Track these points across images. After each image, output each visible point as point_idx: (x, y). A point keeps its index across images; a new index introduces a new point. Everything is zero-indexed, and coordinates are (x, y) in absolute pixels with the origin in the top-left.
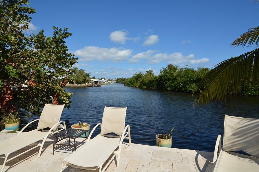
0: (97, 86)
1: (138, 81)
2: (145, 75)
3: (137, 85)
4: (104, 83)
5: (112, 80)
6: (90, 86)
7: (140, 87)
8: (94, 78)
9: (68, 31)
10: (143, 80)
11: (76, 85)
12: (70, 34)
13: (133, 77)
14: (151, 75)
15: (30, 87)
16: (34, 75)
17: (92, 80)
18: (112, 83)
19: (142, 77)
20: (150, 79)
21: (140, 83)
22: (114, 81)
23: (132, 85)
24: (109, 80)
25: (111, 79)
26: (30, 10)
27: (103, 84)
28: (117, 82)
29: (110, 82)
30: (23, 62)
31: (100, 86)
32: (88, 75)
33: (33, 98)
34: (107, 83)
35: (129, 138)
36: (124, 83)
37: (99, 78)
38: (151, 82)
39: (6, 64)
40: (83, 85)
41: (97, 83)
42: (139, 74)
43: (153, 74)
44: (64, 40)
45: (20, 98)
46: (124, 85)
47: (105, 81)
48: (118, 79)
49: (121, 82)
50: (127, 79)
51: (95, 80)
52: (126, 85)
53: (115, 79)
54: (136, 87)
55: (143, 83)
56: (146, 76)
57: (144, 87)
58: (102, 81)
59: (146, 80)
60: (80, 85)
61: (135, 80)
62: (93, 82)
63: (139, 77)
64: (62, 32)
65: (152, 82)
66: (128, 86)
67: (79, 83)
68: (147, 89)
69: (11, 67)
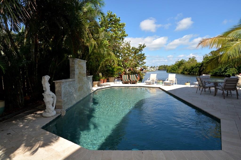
1: (181, 68)
2: (187, 62)
3: (179, 71)
4: (148, 70)
5: (154, 67)
7: (183, 73)
10: (185, 67)
13: (175, 64)
14: (194, 62)
18: (154, 70)
19: (184, 63)
20: (192, 65)
21: (182, 70)
22: (156, 68)
23: (174, 72)
24: (151, 67)
28: (159, 70)
29: (153, 69)
34: (150, 70)
35: (176, 82)
36: (166, 70)
38: (192, 68)
41: (143, 70)
42: (181, 61)
43: (196, 61)
46: (167, 72)
48: (160, 67)
49: (163, 69)
50: (169, 66)
52: (168, 72)
53: (157, 66)
54: (179, 73)
55: (185, 70)
56: (189, 63)
57: (186, 72)
59: (188, 67)
61: (177, 67)
63: (181, 64)
65: (194, 68)
66: (170, 72)
68: (189, 74)
69: (126, 63)
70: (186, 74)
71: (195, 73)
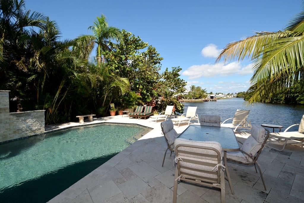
0: (213, 101)
4: (222, 97)
5: (232, 94)
6: (206, 101)
8: (211, 93)
9: (180, 68)
11: (194, 100)
12: (181, 69)
15: (163, 101)
16: (164, 94)
17: (208, 95)
18: (230, 98)
22: (234, 95)
24: (228, 94)
25: (230, 94)
26: (161, 59)
27: (220, 99)
28: (237, 97)
29: (228, 96)
30: (159, 88)
31: (215, 101)
32: (203, 91)
33: (163, 106)
34: (224, 98)
36: (244, 98)
37: (217, 93)
39: (153, 90)
40: (200, 100)
41: (213, 98)
44: (178, 73)
45: (158, 106)
47: (223, 96)
48: (239, 93)
49: (241, 96)
51: (212, 95)
53: (236, 93)
57: (267, 101)
58: (220, 96)
60: (197, 100)
62: (210, 97)
64: (177, 69)
67: (196, 98)
68: (270, 103)
69: (154, 91)
70: (268, 103)
71: (280, 101)
